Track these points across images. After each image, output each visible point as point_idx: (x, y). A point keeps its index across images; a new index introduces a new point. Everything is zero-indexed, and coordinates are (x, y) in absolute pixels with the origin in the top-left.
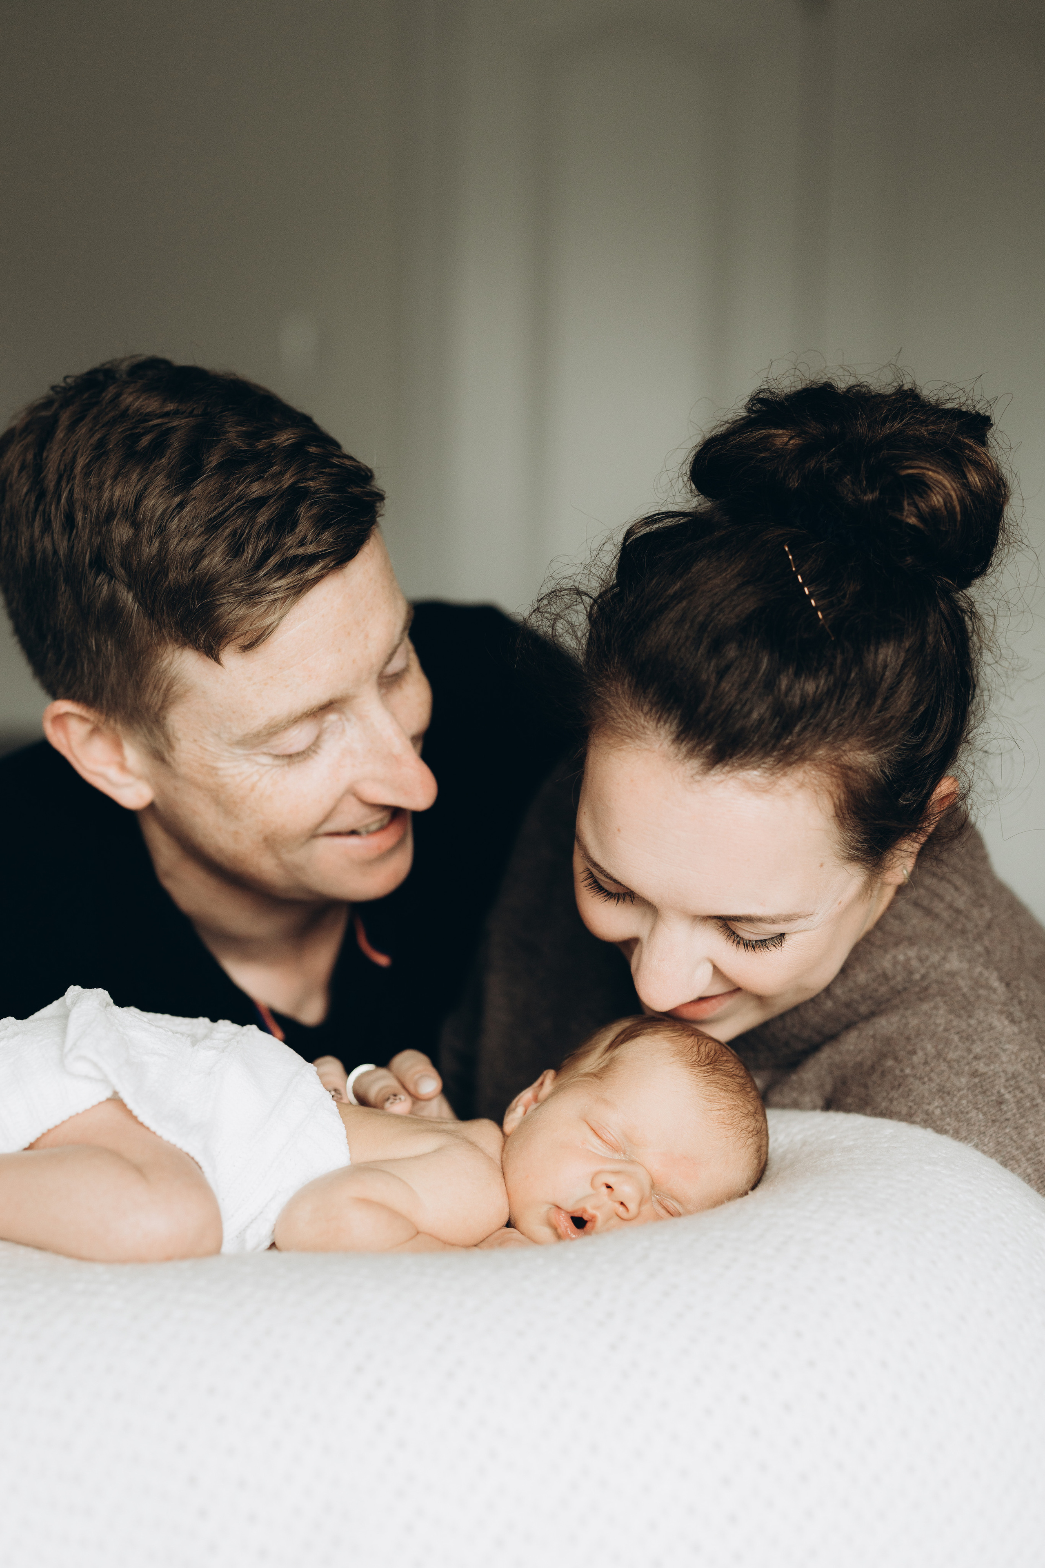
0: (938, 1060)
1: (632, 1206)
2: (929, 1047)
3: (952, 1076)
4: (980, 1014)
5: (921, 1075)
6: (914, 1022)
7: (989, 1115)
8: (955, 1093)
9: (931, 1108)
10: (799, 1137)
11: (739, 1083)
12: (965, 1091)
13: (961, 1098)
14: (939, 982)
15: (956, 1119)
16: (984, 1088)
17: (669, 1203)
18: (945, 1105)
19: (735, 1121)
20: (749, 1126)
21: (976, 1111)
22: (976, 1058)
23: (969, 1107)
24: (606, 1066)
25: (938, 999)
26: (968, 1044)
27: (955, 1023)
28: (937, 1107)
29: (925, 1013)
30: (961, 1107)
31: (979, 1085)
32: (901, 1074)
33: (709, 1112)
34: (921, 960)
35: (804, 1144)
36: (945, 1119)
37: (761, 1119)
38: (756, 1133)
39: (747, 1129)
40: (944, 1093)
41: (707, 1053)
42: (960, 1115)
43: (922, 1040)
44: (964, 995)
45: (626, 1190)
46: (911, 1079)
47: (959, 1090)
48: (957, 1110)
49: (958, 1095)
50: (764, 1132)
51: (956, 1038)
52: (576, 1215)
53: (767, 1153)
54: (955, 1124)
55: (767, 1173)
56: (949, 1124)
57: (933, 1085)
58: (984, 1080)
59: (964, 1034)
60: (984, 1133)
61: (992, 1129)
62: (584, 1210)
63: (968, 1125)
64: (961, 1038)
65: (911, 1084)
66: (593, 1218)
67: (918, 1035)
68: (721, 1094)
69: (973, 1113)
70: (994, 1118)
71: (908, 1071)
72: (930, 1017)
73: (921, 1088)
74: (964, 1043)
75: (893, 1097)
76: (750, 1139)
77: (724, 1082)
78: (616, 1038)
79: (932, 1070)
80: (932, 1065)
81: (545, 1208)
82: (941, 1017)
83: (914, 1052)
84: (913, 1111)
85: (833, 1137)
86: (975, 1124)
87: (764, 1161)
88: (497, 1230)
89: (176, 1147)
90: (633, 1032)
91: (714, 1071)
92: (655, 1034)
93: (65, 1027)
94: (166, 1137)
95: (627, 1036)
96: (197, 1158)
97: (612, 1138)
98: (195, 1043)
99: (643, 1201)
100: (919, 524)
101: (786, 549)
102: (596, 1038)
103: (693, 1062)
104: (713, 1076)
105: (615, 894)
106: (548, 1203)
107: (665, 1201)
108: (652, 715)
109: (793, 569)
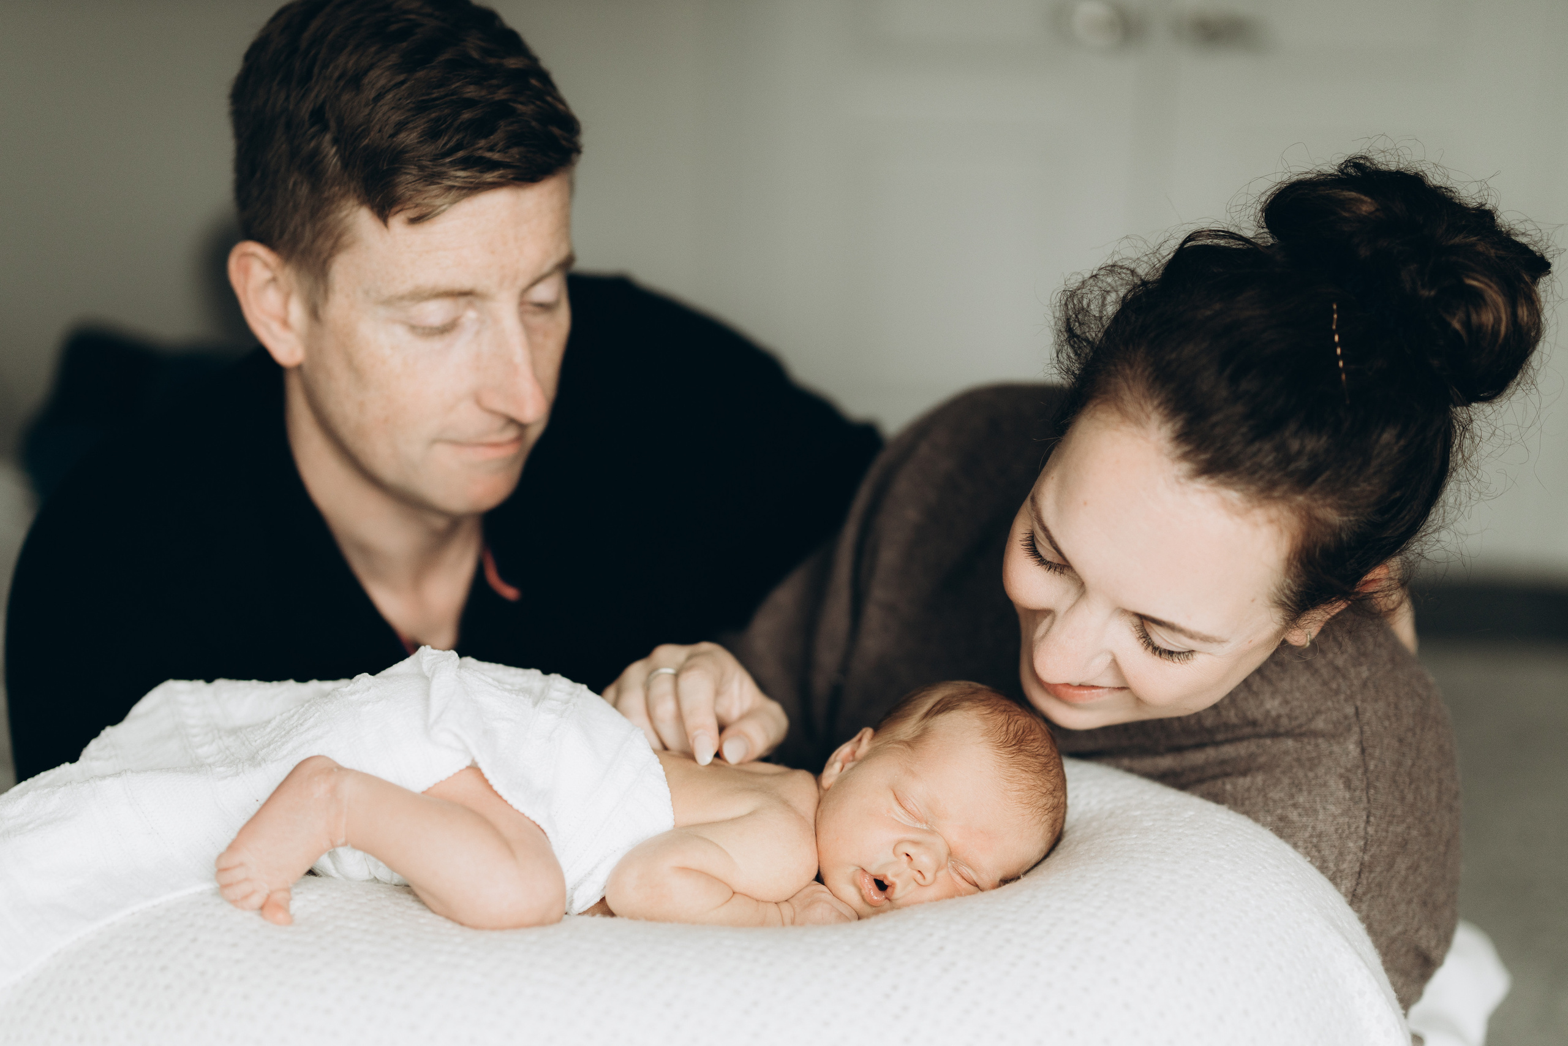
1: (929, 874)
11: (1043, 762)
17: (963, 870)
19: (1032, 800)
20: (1045, 805)
24: (919, 736)
33: (1008, 792)
39: (1041, 809)
41: (1015, 732)
45: (924, 860)
52: (879, 879)
62: (886, 876)
66: (894, 885)
68: (1020, 776)
77: (1026, 763)
88: (807, 886)
89: (526, 817)
90: (950, 703)
91: (1019, 752)
92: (969, 710)
93: (427, 696)
94: (516, 806)
95: (943, 707)
96: (543, 826)
97: (915, 809)
98: (535, 704)
99: (939, 868)
100: (1463, 333)
101: (1335, 307)
102: (915, 702)
103: (1000, 742)
104: (1017, 758)
105: (1048, 562)
106: (854, 865)
107: (960, 868)
108: (1161, 410)
109: (1334, 327)
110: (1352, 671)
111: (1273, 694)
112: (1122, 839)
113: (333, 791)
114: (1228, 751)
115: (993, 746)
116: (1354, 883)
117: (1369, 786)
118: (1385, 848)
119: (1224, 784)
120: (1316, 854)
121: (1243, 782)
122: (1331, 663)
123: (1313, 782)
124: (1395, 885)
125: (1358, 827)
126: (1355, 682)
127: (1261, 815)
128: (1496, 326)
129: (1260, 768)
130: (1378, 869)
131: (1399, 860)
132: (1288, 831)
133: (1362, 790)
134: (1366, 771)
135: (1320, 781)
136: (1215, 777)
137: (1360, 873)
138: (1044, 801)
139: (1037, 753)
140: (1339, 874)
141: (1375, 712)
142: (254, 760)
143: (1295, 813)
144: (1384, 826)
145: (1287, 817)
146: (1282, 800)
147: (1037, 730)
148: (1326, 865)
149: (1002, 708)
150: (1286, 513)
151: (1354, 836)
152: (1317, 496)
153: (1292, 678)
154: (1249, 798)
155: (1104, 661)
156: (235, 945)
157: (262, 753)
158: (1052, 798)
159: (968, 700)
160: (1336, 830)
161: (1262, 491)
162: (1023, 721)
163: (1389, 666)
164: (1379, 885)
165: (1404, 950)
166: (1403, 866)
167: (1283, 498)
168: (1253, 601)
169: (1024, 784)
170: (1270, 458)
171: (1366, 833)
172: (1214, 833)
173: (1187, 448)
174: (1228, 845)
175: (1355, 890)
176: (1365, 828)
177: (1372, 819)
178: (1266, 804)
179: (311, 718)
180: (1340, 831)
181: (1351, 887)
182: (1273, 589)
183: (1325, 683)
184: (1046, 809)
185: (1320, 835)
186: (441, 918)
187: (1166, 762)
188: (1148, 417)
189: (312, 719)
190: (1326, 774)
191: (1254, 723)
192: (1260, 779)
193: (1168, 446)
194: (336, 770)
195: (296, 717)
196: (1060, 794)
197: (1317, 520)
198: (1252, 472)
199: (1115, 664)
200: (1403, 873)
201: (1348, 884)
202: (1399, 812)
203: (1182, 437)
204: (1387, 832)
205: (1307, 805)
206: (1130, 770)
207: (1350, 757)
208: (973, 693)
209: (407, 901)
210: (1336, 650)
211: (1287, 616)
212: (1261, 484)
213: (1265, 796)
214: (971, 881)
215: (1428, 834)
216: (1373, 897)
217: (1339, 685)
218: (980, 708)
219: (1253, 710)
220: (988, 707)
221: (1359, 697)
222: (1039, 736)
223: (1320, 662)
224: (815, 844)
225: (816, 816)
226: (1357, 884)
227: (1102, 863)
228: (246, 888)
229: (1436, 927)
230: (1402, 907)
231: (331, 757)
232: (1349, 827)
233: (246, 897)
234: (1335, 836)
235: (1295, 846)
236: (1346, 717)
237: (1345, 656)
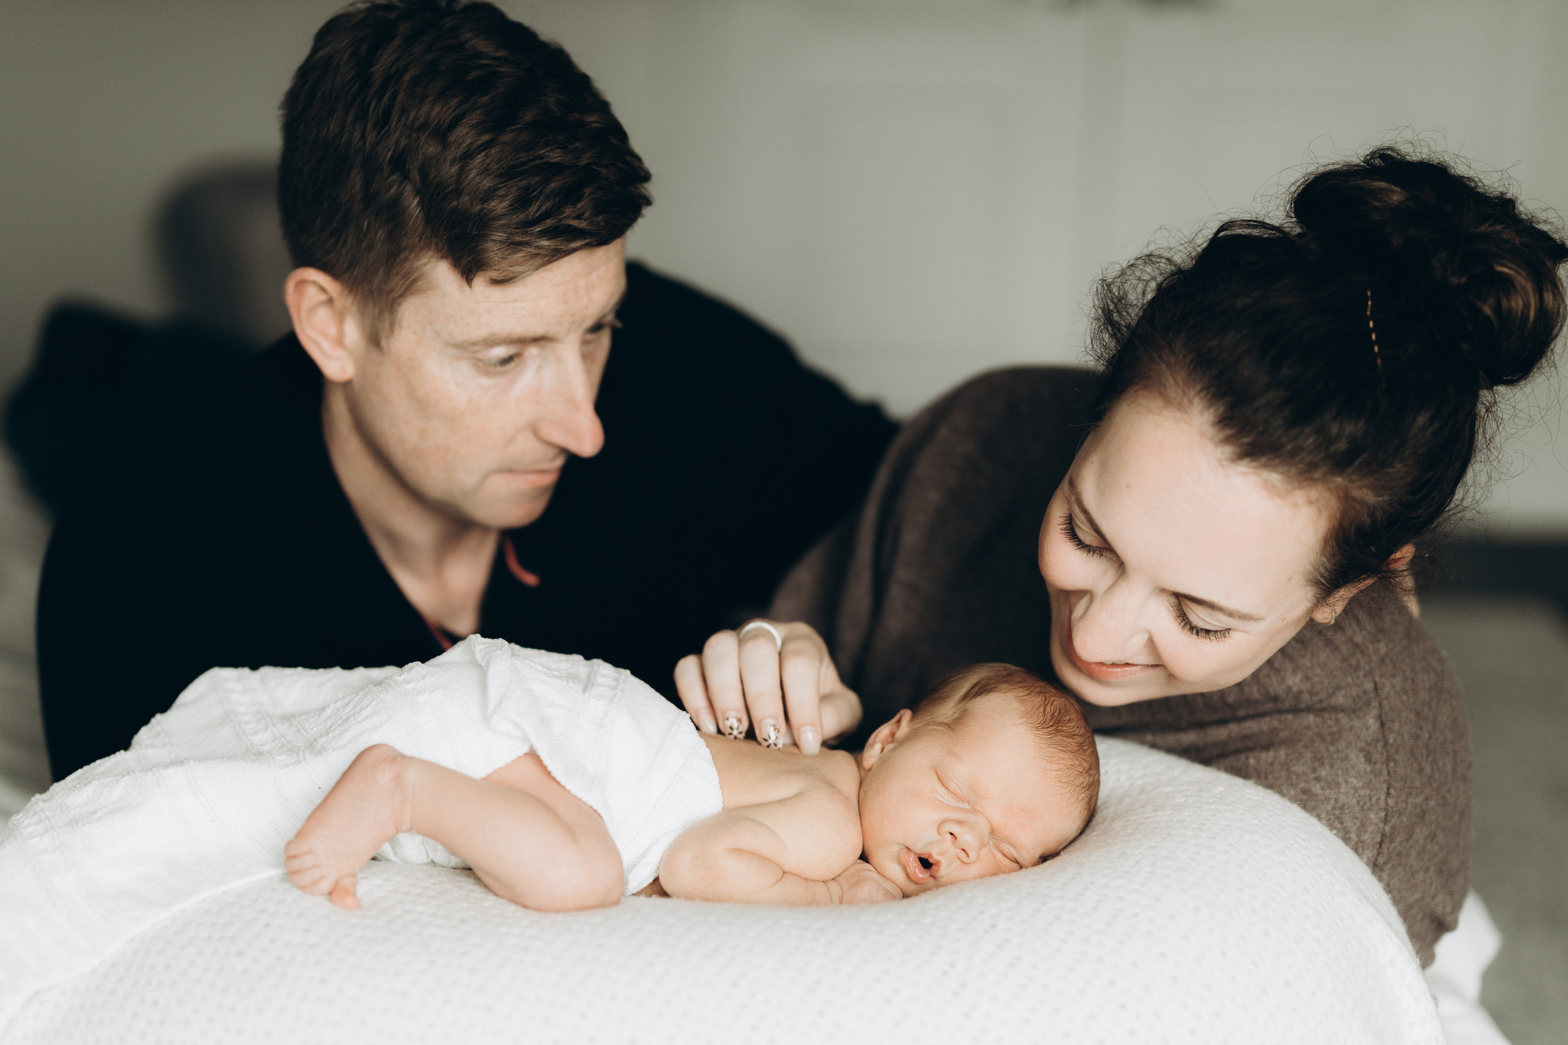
1: (973, 852)
11: (1078, 742)
17: (1005, 848)
19: (1070, 779)
20: (1082, 784)
24: (959, 718)
33: (1048, 772)
38: (1088, 787)
41: (1052, 713)
45: (967, 838)
52: (923, 857)
62: (931, 855)
66: (938, 863)
68: (1059, 755)
76: (1083, 794)
77: (1063, 743)
88: (853, 864)
89: (583, 802)
90: (987, 685)
91: (1057, 732)
92: (1007, 692)
93: (483, 685)
94: (574, 791)
95: (981, 689)
96: (600, 811)
97: (958, 789)
98: (585, 690)
99: (982, 845)
100: (1493, 318)
101: (1369, 294)
102: (952, 684)
103: (1038, 724)
104: (1055, 738)
105: (1087, 545)
106: (899, 844)
107: (1001, 845)
108: (1202, 394)
109: (1368, 313)
110: (1371, 647)
111: (1295, 671)
112: (1157, 816)
113: (398, 779)
114: (1251, 726)
115: (1032, 727)
116: (1375, 853)
117: (1389, 759)
118: (1405, 819)
119: (1247, 758)
120: (1339, 825)
121: (1267, 756)
122: (1350, 640)
123: (1335, 756)
124: (1413, 854)
125: (1379, 799)
126: (1374, 658)
127: (1284, 789)
128: (1525, 311)
129: (1282, 743)
130: (1399, 839)
131: (1417, 830)
132: (1311, 804)
133: (1382, 763)
134: (1386, 744)
135: (1342, 755)
136: (1237, 752)
137: (1381, 843)
138: (1081, 779)
139: (1073, 733)
140: (1361, 845)
141: (1393, 687)
142: (314, 747)
143: (1318, 786)
144: (1403, 797)
145: (1310, 790)
146: (1305, 774)
147: (1072, 710)
148: (1348, 836)
149: (1038, 690)
150: (1326, 495)
151: (1375, 808)
152: (1354, 477)
153: (1313, 654)
154: (1272, 772)
155: (1140, 640)
156: (308, 930)
157: (321, 741)
158: (1088, 777)
159: (1005, 682)
160: (1358, 802)
161: (1301, 473)
162: (1058, 702)
163: (1405, 642)
164: (1399, 854)
165: (1420, 916)
166: (1421, 836)
167: (1324, 480)
168: (1289, 579)
169: (1062, 764)
170: (1311, 441)
171: (1387, 804)
172: (1246, 809)
173: (1229, 432)
174: (1260, 821)
175: (1376, 860)
176: (1386, 800)
177: (1392, 791)
178: (1289, 778)
179: (367, 706)
180: (1362, 803)
181: (1372, 857)
182: (1309, 568)
183: (1344, 660)
184: (1083, 788)
185: (1342, 808)
186: (504, 901)
187: (1189, 738)
188: (1191, 402)
189: (369, 708)
190: (1347, 748)
191: (1275, 699)
192: (1282, 753)
193: (1210, 431)
194: (399, 758)
195: (351, 705)
196: (1095, 772)
197: (1354, 499)
198: (1293, 454)
199: (1151, 644)
200: (1421, 842)
201: (1370, 853)
202: (1417, 784)
203: (1223, 422)
204: (1406, 803)
205: (1330, 779)
206: (1154, 746)
207: (1370, 731)
208: (1009, 675)
209: (468, 884)
210: (1355, 626)
211: (1318, 594)
212: (1301, 466)
213: (1288, 770)
214: (1012, 858)
215: (1445, 804)
216: (1393, 866)
217: (1358, 661)
218: (1017, 690)
219: (1275, 687)
220: (1026, 689)
221: (1377, 672)
222: (1074, 716)
223: (1339, 638)
224: (859, 824)
225: (859, 797)
226: (1378, 854)
227: (1141, 840)
228: (315, 874)
229: (1452, 894)
230: (1420, 876)
231: (391, 745)
232: (1370, 799)
233: (315, 883)
234: (1357, 808)
235: (1319, 817)
236: (1365, 692)
237: (1364, 633)
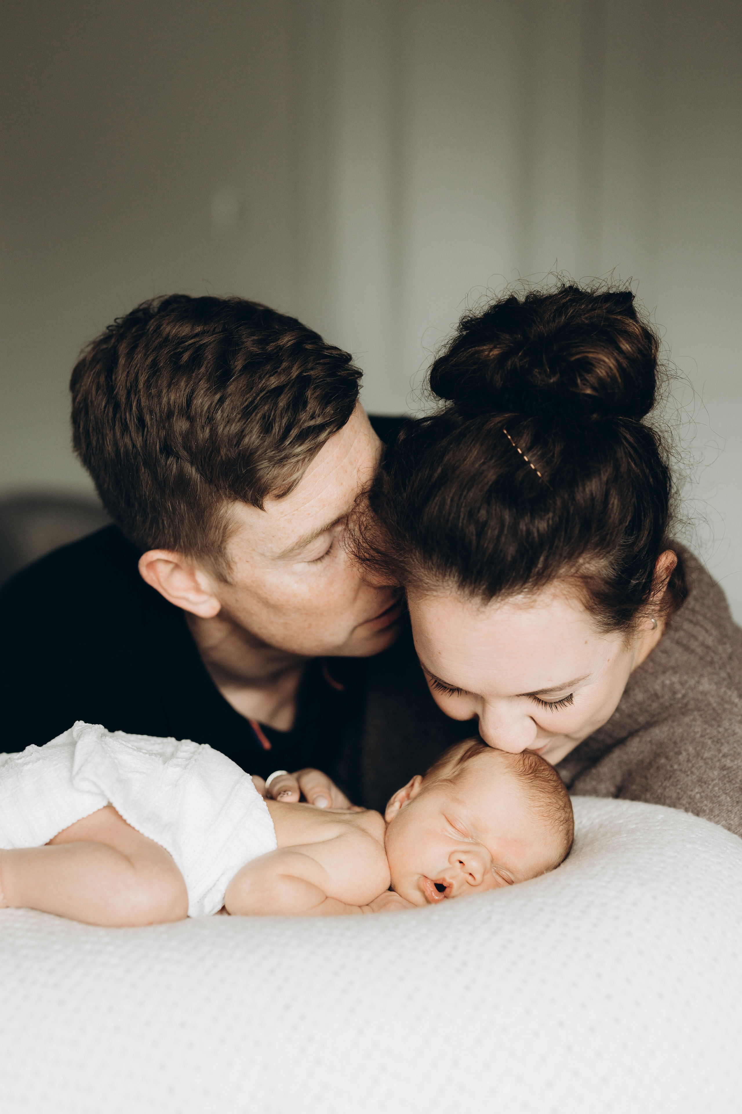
0: (697, 758)
1: (478, 876)
2: (691, 749)
3: (708, 770)
4: (726, 724)
5: (685, 769)
6: (679, 731)
7: (734, 797)
8: (710, 782)
9: (693, 793)
10: (597, 821)
11: (553, 786)
12: (717, 781)
13: (714, 786)
14: (696, 700)
15: (711, 801)
16: (731, 778)
17: (504, 873)
18: (703, 792)
19: (551, 814)
20: (561, 817)
21: (725, 795)
22: (725, 756)
23: (720, 792)
24: (458, 775)
25: (696, 713)
26: (718, 746)
27: (708, 731)
28: (697, 793)
29: (687, 724)
30: (714, 793)
31: (727, 776)
32: (671, 769)
33: (533, 808)
34: (682, 684)
35: (601, 826)
36: (703, 802)
37: (569, 810)
38: (565, 821)
39: (559, 820)
40: (702, 782)
41: (530, 765)
42: (714, 799)
43: (685, 744)
44: (714, 709)
45: (474, 865)
46: (678, 773)
47: (713, 780)
48: (712, 795)
49: (712, 784)
50: (571, 820)
51: (709, 742)
52: (438, 882)
53: (573, 834)
54: (710, 805)
55: (575, 847)
56: (706, 805)
57: (694, 777)
58: (731, 772)
59: (715, 739)
60: (731, 811)
61: (737, 808)
62: (444, 880)
63: (719, 805)
64: (713, 742)
65: (679, 776)
66: (451, 885)
67: (682, 740)
68: (540, 795)
69: (723, 797)
70: (738, 800)
71: (676, 767)
72: (691, 727)
73: (686, 779)
74: (715, 745)
75: (666, 785)
76: (562, 826)
77: (542, 786)
78: (465, 754)
79: (693, 766)
80: (693, 762)
81: (416, 877)
82: (698, 727)
83: (679, 753)
84: (680, 796)
85: (621, 821)
86: (724, 805)
87: (571, 840)
88: (383, 893)
89: (154, 842)
90: (477, 749)
91: (535, 778)
94: (147, 834)
95: (473, 753)
97: (462, 827)
99: (486, 871)
102: (450, 754)
103: (520, 772)
104: (535, 782)
106: (418, 874)
115: (515, 774)
138: (559, 813)
139: (548, 779)
214: (509, 881)
224: (386, 859)
225: (385, 840)
